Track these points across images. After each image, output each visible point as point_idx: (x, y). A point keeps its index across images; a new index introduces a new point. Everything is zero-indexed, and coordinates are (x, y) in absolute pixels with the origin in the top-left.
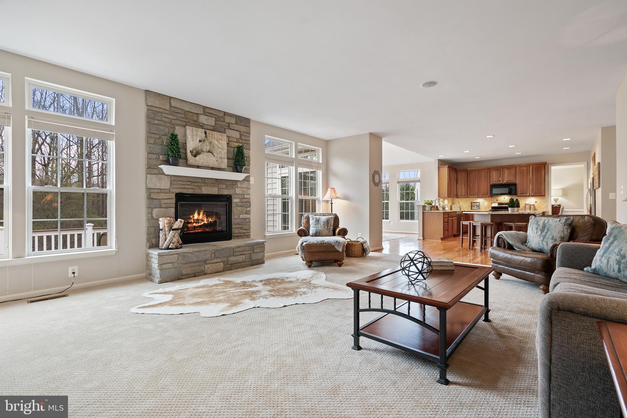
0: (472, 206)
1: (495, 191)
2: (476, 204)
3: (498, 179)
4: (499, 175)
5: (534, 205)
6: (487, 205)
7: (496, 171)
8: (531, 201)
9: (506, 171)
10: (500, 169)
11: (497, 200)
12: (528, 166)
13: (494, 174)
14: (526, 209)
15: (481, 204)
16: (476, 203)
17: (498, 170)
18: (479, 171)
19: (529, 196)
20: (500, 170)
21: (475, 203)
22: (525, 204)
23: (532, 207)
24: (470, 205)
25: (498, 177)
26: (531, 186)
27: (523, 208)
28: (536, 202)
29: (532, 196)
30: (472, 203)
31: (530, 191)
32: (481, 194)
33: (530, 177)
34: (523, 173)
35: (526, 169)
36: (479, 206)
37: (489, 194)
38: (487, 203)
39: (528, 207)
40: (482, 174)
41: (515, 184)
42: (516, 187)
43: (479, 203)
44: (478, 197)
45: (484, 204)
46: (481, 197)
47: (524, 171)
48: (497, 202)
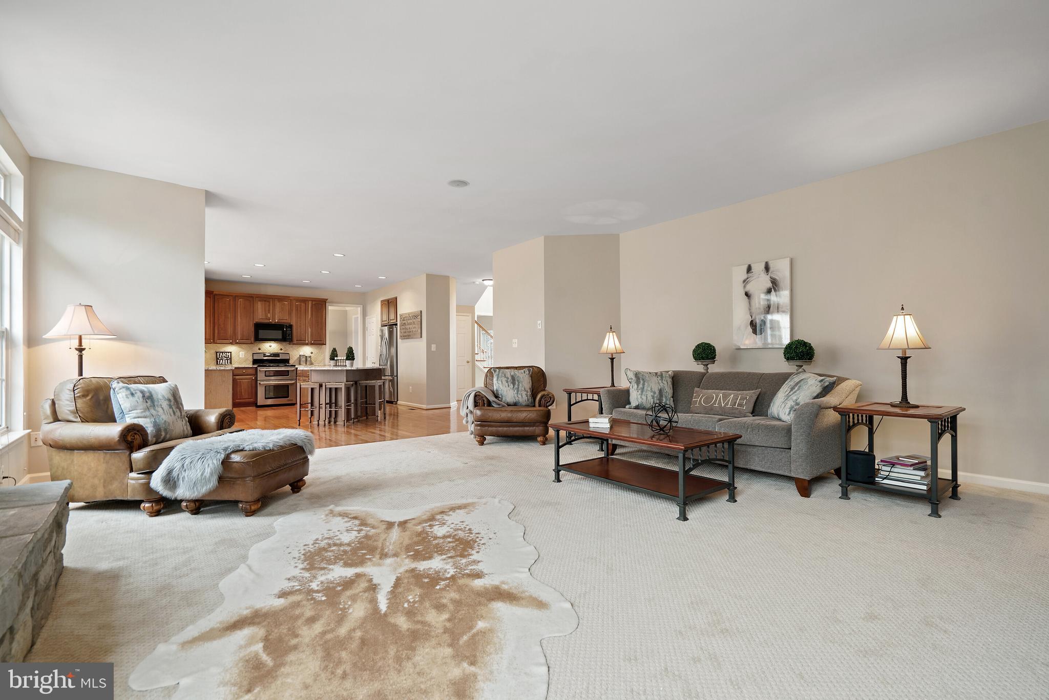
0: (217, 359)
1: (262, 333)
2: (224, 355)
3: (266, 316)
4: (267, 309)
5: (310, 357)
6: (244, 357)
7: (264, 302)
8: (306, 350)
9: (278, 304)
10: (268, 299)
11: (259, 349)
12: (304, 301)
13: (259, 306)
14: (302, 363)
15: (233, 354)
16: (224, 352)
17: (265, 301)
18: (235, 297)
19: (307, 344)
20: (269, 302)
21: (222, 353)
22: (300, 355)
23: (309, 359)
24: (214, 356)
25: (265, 311)
26: (310, 330)
27: (294, 359)
28: (312, 353)
29: (312, 344)
30: (217, 353)
31: (309, 337)
32: (239, 338)
33: (309, 317)
34: (301, 311)
35: (303, 304)
36: (231, 359)
37: (253, 339)
38: (244, 353)
39: (304, 359)
40: (240, 304)
41: (291, 326)
42: (291, 330)
43: (231, 352)
44: (231, 343)
45: (239, 356)
46: (237, 343)
47: (301, 308)
48: (260, 351)
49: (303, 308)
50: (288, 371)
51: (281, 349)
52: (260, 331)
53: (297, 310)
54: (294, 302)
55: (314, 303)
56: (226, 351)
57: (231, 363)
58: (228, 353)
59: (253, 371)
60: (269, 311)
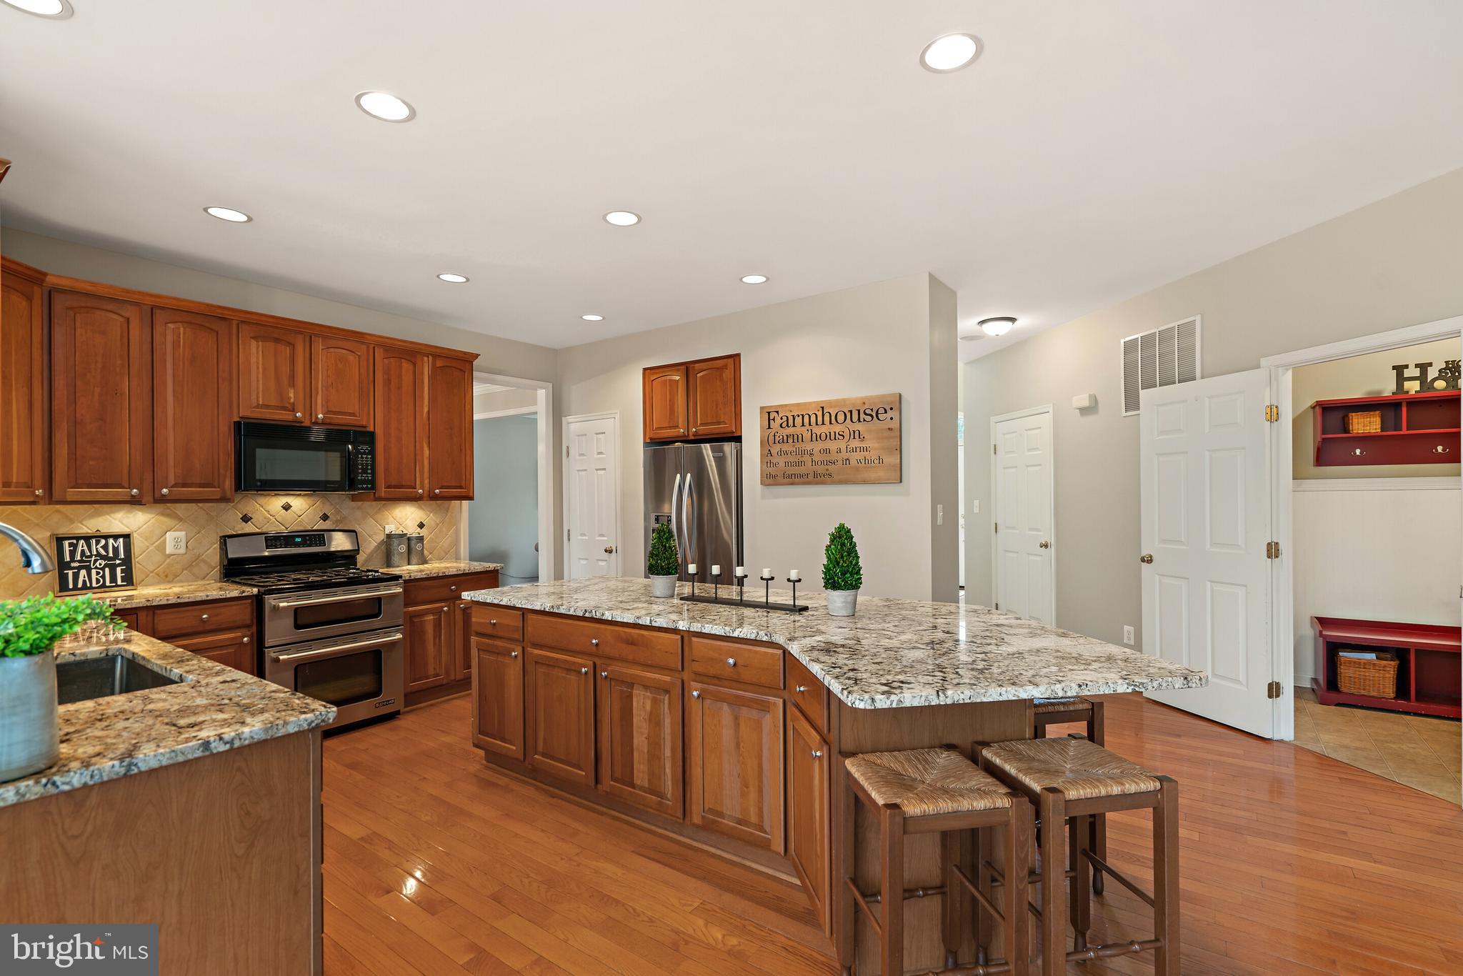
1: (269, 461)
2: (97, 548)
3: (282, 395)
4: (285, 369)
5: (421, 539)
6: (183, 550)
7: (271, 345)
8: (406, 518)
9: (322, 358)
10: (289, 336)
11: (246, 519)
12: (408, 352)
13: (255, 355)
14: (396, 559)
15: (138, 544)
16: (98, 538)
17: (277, 340)
20: (293, 346)
21: (89, 539)
22: (389, 536)
23: (419, 547)
25: (278, 377)
26: (426, 452)
27: (372, 553)
28: (421, 526)
29: (434, 497)
31: (426, 475)
32: (172, 480)
33: (426, 410)
34: (399, 388)
35: (406, 366)
36: (127, 561)
37: (229, 483)
38: (182, 534)
39: (403, 548)
40: (176, 345)
41: (370, 437)
42: (372, 452)
43: (127, 537)
44: (135, 502)
45: (162, 548)
46: (160, 500)
47: (400, 376)
48: (249, 528)
49: (407, 378)
50: (379, 599)
51: (325, 517)
52: (261, 453)
53: (388, 382)
54: (379, 354)
55: (439, 364)
56: (105, 530)
57: (129, 580)
58: (116, 537)
59: (244, 614)
60: (292, 377)
